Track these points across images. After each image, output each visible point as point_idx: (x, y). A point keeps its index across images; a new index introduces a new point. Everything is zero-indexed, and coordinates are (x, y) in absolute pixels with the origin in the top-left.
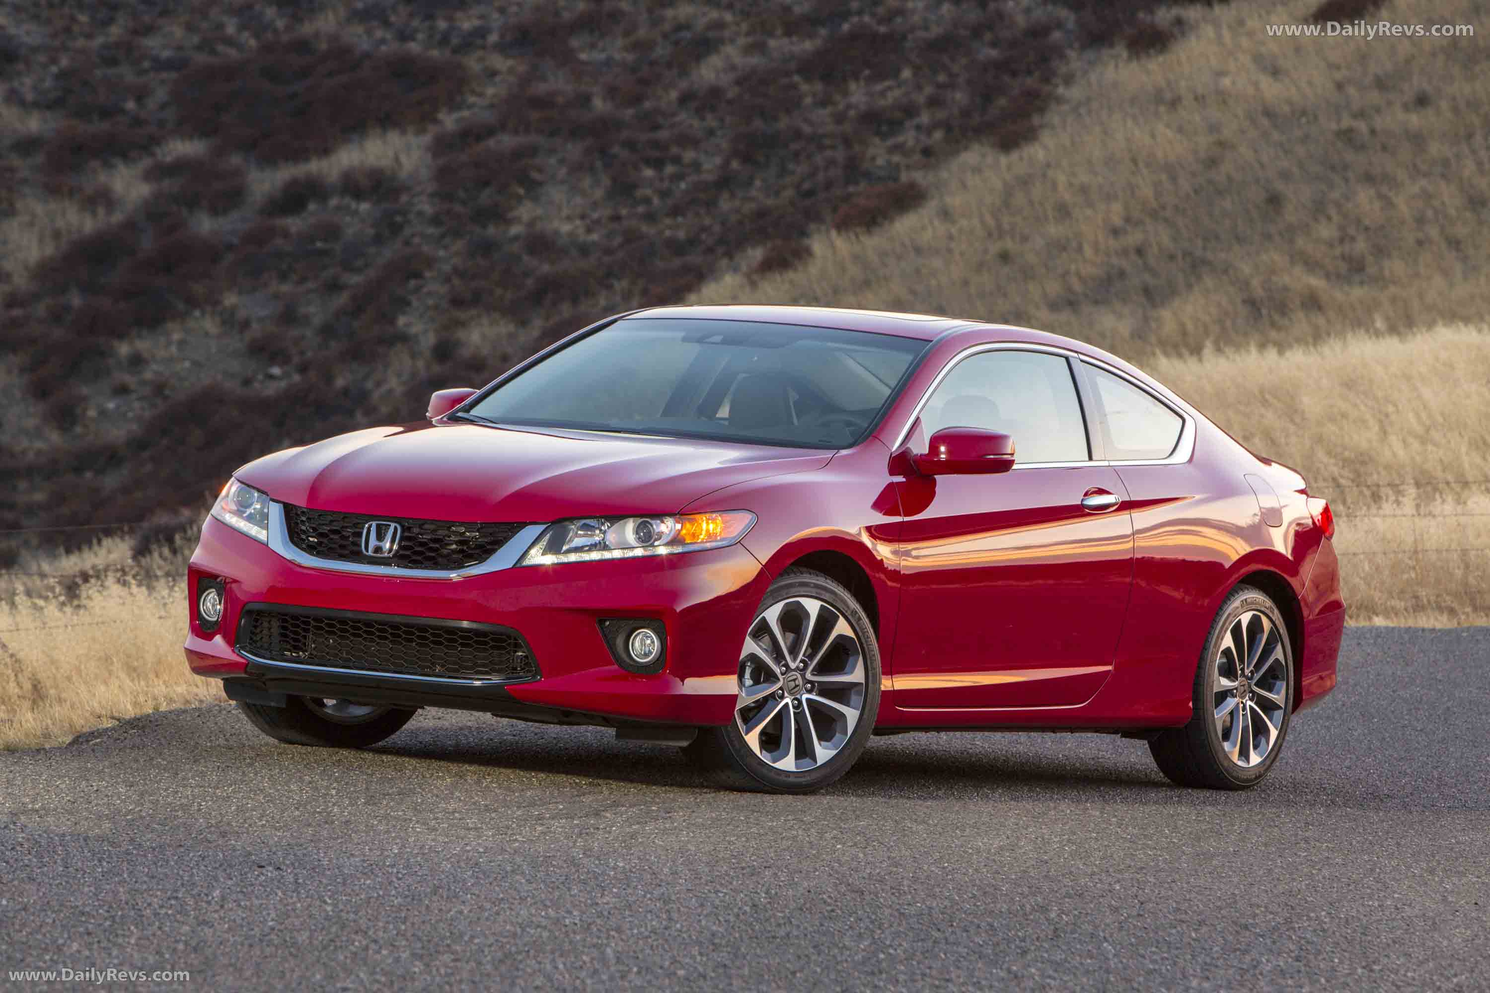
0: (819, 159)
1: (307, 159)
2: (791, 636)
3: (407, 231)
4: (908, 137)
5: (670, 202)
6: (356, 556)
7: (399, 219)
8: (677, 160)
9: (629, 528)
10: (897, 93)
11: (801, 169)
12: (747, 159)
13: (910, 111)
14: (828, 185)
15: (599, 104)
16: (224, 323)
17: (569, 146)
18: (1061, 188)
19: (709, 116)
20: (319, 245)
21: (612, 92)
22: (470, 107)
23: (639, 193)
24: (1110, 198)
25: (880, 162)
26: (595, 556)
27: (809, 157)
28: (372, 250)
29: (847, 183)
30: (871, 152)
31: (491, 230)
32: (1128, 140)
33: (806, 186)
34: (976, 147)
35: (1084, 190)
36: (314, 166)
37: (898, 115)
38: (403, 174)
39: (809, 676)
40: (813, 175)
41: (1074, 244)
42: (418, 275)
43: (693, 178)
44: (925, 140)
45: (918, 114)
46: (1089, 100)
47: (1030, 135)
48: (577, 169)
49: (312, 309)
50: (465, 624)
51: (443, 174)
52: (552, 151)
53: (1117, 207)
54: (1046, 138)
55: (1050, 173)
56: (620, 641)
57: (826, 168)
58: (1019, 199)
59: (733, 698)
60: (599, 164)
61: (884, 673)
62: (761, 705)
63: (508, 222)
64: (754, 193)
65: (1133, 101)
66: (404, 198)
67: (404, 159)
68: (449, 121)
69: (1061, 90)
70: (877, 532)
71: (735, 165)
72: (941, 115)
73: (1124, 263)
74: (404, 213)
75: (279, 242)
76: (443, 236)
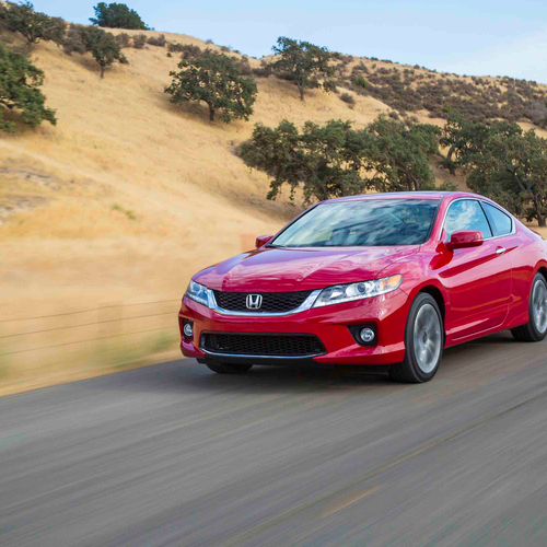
6: (244, 309)
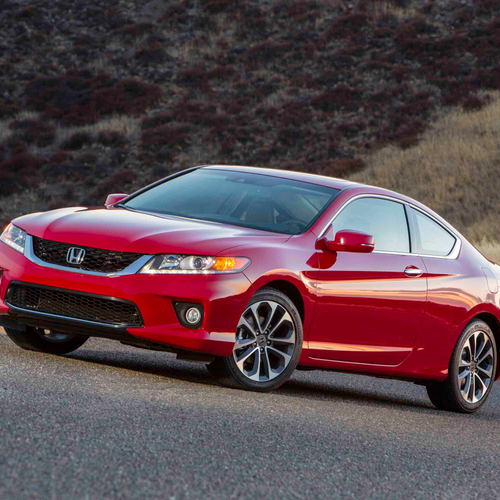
0: (317, 145)
1: (84, 125)
2: (262, 319)
3: (127, 162)
4: (359, 139)
5: (247, 159)
7: (123, 156)
8: (252, 140)
9: (191, 260)
10: (356, 118)
11: (309, 149)
12: (284, 142)
13: (361, 127)
14: (321, 157)
15: (219, 111)
16: (39, 196)
17: (204, 129)
18: (427, 167)
19: (269, 122)
20: (86, 164)
21: (225, 106)
22: (160, 107)
23: (234, 153)
24: (449, 174)
25: (345, 149)
26: (174, 272)
27: (313, 144)
28: (110, 169)
29: (330, 157)
30: (342, 143)
31: (165, 165)
32: (459, 149)
33: (311, 157)
34: (390, 146)
35: (437, 169)
36: (87, 129)
37: (356, 128)
38: (127, 135)
39: (269, 338)
40: (314, 151)
41: (431, 194)
42: (130, 182)
43: (260, 149)
44: (367, 141)
45: (365, 129)
46: (443, 129)
47: (415, 143)
48: (207, 140)
49: (80, 194)
50: (113, 298)
51: (145, 137)
52: (196, 131)
53: (452, 179)
54: (423, 145)
55: (423, 161)
56: (182, 313)
57: (321, 150)
58: (408, 171)
59: (232, 344)
60: (217, 138)
61: (305, 340)
62: (246, 349)
63: (173, 162)
64: (286, 158)
65: (464, 131)
66: (126, 146)
67: (128, 129)
68: (150, 113)
69: (431, 123)
70: (307, 274)
71: (279, 144)
72: (375, 130)
73: (453, 205)
74: (126, 153)
75: (68, 162)
76: (142, 165)
